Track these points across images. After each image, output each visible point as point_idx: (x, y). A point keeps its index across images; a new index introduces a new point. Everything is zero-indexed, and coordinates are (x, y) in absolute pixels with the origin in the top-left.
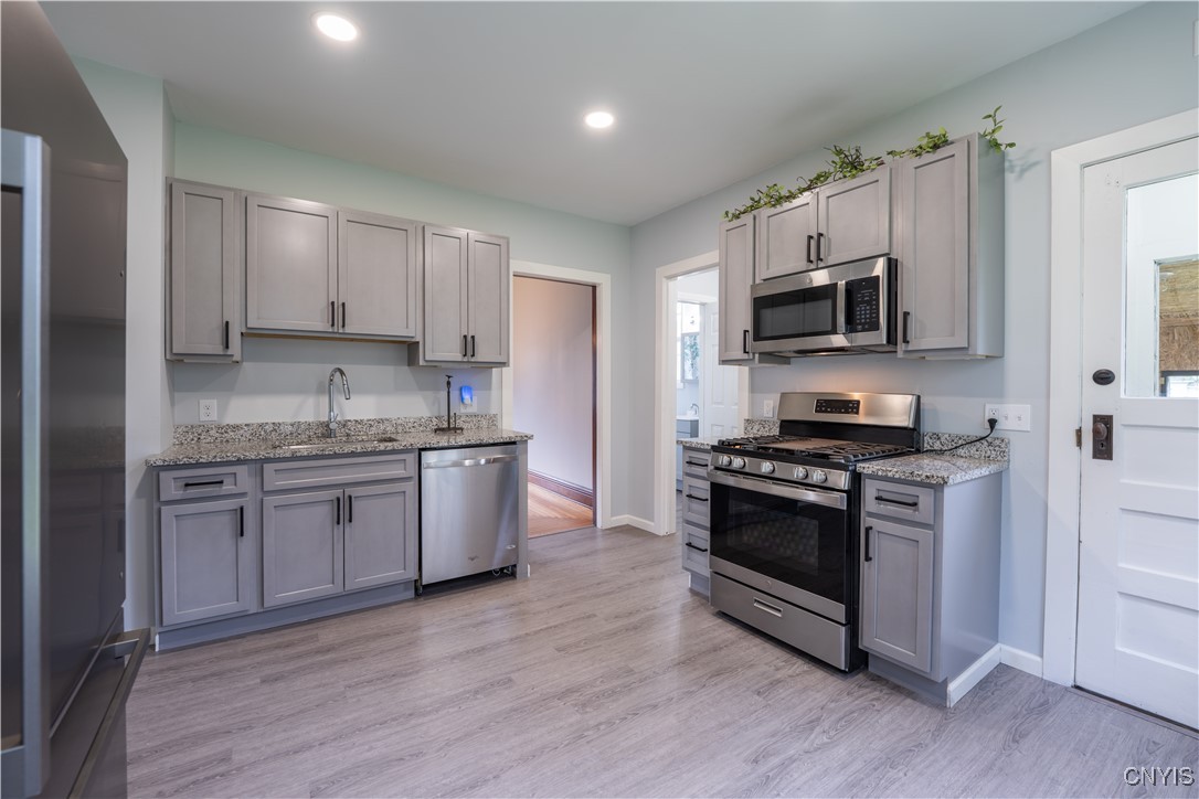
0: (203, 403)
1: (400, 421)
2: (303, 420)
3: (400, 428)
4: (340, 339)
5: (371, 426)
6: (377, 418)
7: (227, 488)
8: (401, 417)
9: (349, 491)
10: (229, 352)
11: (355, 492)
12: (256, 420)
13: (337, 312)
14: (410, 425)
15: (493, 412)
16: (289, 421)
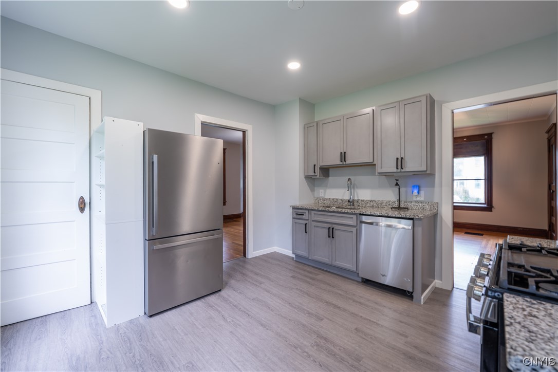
0: (321, 191)
1: (379, 202)
2: (344, 198)
3: (379, 205)
4: (345, 167)
5: (367, 203)
6: (370, 199)
7: (304, 217)
8: (380, 200)
9: (334, 226)
10: (316, 174)
11: (336, 227)
12: (332, 197)
13: (343, 156)
14: (384, 204)
15: (436, 201)
16: (341, 198)
